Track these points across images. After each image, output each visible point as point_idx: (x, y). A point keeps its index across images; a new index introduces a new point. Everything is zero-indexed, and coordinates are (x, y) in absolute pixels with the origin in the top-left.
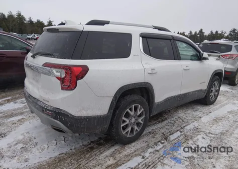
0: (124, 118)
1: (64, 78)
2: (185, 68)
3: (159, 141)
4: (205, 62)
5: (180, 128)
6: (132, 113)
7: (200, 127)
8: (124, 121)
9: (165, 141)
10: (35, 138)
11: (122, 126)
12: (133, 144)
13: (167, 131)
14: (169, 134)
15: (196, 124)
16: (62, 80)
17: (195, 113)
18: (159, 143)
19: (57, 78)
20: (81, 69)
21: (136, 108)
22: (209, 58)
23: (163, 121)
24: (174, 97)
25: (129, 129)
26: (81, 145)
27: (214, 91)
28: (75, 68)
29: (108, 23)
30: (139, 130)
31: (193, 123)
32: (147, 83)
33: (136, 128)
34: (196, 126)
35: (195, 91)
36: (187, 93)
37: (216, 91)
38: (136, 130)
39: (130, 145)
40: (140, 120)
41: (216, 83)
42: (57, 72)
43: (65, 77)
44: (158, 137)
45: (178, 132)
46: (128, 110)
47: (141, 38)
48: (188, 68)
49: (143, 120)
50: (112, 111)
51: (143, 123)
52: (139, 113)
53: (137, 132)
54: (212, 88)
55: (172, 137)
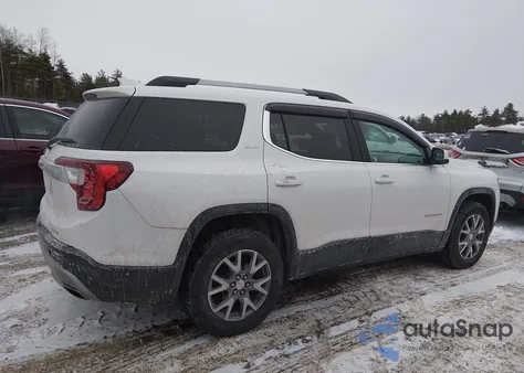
0: (215, 278)
1: (82, 187)
2: (380, 180)
3: (300, 337)
4: (440, 168)
5: (362, 313)
6: (236, 268)
7: (411, 314)
8: (216, 285)
9: (315, 338)
10: (47, 311)
11: (211, 293)
12: (239, 338)
13: (330, 317)
14: (332, 323)
15: (405, 307)
16: (80, 190)
17: (415, 285)
18: (299, 341)
19: (72, 185)
20: (116, 169)
21: (247, 259)
22: (451, 160)
23: (332, 295)
24: (352, 242)
25: (230, 303)
26: (130, 330)
27: (471, 236)
28: (103, 168)
29: (194, 82)
30: (255, 308)
31: (400, 306)
32: (274, 205)
33: (247, 301)
34: (404, 311)
35: (412, 233)
36: (389, 236)
37: (479, 237)
38: (248, 308)
39: (231, 340)
40: (258, 286)
41: (476, 219)
42: (73, 173)
43: (85, 184)
44: (304, 327)
45: (356, 321)
46: (226, 260)
47: (267, 114)
48: (386, 180)
49: (268, 286)
50: (184, 259)
51: (266, 293)
52: (254, 269)
53: (250, 312)
54: (465, 228)
55: (334, 331)
